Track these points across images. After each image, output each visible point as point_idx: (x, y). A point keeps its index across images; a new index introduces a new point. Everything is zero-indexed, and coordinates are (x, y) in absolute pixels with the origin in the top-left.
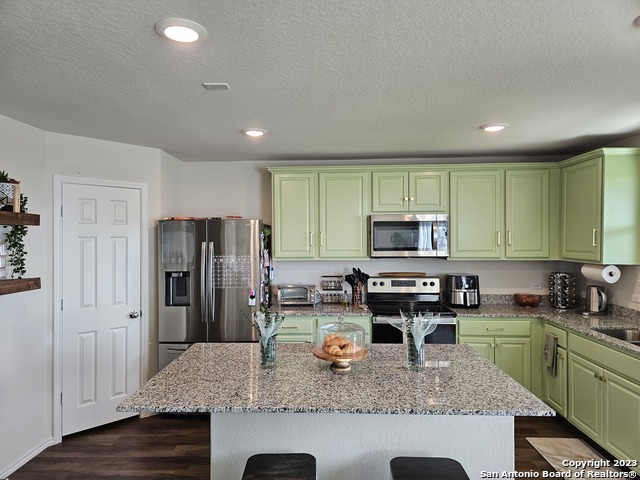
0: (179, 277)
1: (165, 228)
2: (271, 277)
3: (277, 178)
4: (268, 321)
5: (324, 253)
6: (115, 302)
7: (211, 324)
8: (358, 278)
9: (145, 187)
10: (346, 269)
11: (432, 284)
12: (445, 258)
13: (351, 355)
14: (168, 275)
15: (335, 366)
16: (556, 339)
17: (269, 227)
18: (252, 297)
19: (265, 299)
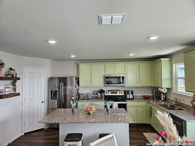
0: (54, 92)
1: (51, 79)
2: (79, 91)
3: (80, 66)
4: (73, 103)
5: (93, 85)
6: (38, 99)
7: (63, 104)
8: (102, 91)
9: (46, 69)
10: (99, 89)
11: (122, 93)
12: (124, 86)
13: (93, 111)
14: (52, 91)
15: (89, 113)
16: (151, 107)
17: (78, 78)
18: (73, 97)
19: (77, 97)
